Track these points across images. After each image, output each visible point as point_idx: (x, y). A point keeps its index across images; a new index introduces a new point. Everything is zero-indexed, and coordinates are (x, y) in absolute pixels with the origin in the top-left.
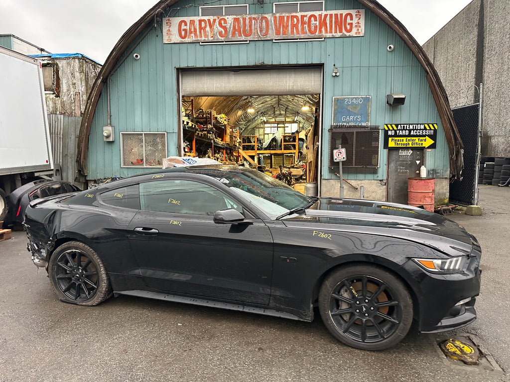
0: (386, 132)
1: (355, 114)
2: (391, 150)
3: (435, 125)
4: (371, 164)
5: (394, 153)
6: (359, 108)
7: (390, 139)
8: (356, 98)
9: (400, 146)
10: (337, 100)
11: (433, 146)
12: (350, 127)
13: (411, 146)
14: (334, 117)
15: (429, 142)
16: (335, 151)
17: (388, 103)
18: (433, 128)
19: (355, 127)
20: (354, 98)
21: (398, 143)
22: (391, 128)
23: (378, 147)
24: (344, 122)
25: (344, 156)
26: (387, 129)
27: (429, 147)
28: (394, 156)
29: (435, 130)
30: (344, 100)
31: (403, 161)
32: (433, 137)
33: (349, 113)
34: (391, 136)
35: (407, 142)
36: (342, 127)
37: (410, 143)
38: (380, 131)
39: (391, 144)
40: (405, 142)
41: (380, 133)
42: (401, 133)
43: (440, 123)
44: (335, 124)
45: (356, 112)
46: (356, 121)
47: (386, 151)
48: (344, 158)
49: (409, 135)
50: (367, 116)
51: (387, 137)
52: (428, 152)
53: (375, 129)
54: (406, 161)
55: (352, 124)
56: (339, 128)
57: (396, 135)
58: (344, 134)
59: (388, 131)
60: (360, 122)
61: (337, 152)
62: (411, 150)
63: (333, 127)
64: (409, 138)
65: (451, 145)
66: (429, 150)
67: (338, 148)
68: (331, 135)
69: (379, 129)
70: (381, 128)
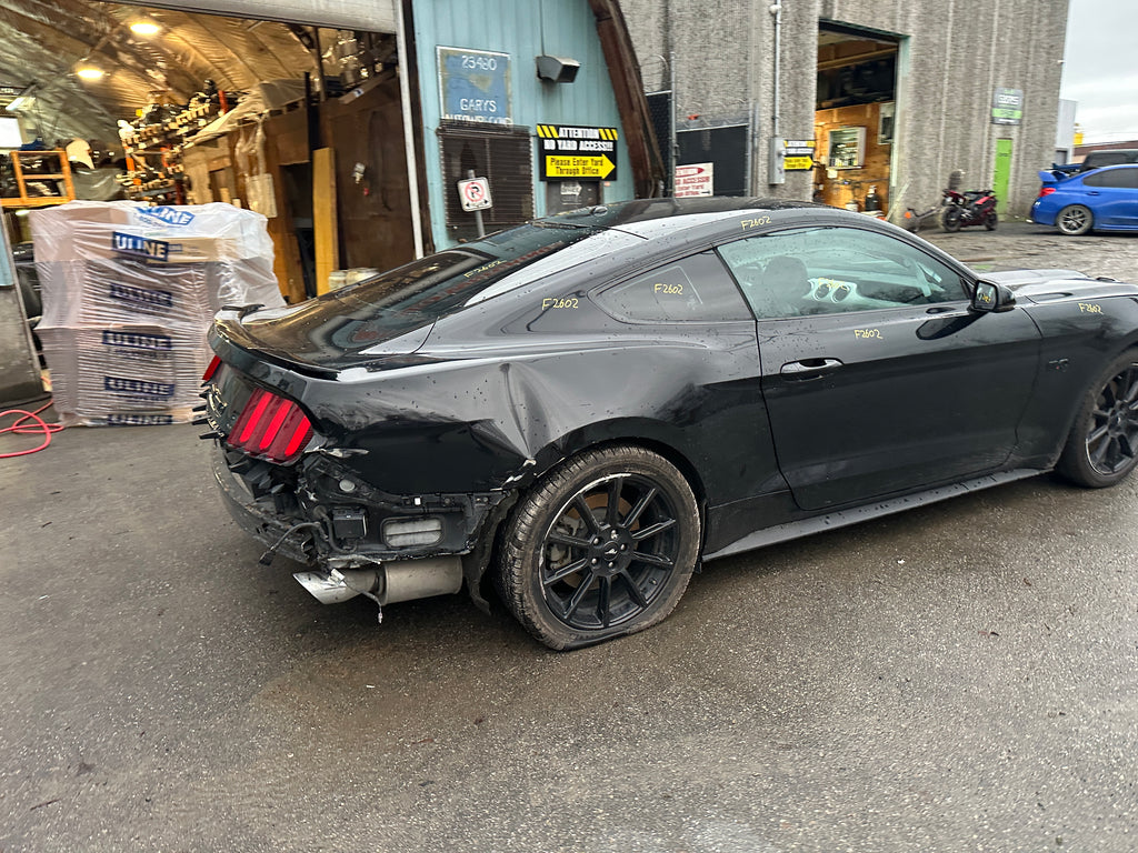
0: (541, 142)
1: (484, 97)
2: (553, 183)
3: (614, 132)
4: (520, 216)
5: (554, 190)
6: (490, 83)
7: (549, 158)
8: (483, 56)
9: (565, 175)
10: (446, 56)
11: (612, 176)
12: (478, 126)
13: (581, 175)
14: (445, 97)
15: (605, 168)
16: (463, 185)
17: (539, 76)
18: (611, 138)
19: (486, 126)
20: (480, 55)
21: (563, 167)
22: (548, 135)
23: (529, 177)
24: (465, 113)
25: (487, 196)
26: (542, 135)
27: (608, 179)
28: (554, 197)
29: (615, 142)
30: (458, 56)
32: (612, 156)
33: (474, 93)
34: (551, 153)
35: (574, 167)
36: (461, 124)
37: (580, 167)
38: (532, 140)
39: (552, 171)
40: (572, 167)
41: (532, 145)
42: (564, 147)
43: (620, 129)
44: (447, 117)
45: (486, 91)
46: (488, 114)
47: (543, 185)
48: (486, 202)
49: (578, 153)
50: (504, 103)
51: (543, 153)
52: (605, 189)
53: (522, 135)
55: (479, 119)
56: (457, 127)
57: (557, 152)
58: (466, 142)
59: (543, 139)
60: (496, 115)
61: (467, 187)
62: (581, 183)
63: (441, 124)
64: (578, 158)
65: (641, 172)
66: (607, 184)
67: (465, 177)
68: (444, 145)
69: (528, 136)
70: (532, 132)
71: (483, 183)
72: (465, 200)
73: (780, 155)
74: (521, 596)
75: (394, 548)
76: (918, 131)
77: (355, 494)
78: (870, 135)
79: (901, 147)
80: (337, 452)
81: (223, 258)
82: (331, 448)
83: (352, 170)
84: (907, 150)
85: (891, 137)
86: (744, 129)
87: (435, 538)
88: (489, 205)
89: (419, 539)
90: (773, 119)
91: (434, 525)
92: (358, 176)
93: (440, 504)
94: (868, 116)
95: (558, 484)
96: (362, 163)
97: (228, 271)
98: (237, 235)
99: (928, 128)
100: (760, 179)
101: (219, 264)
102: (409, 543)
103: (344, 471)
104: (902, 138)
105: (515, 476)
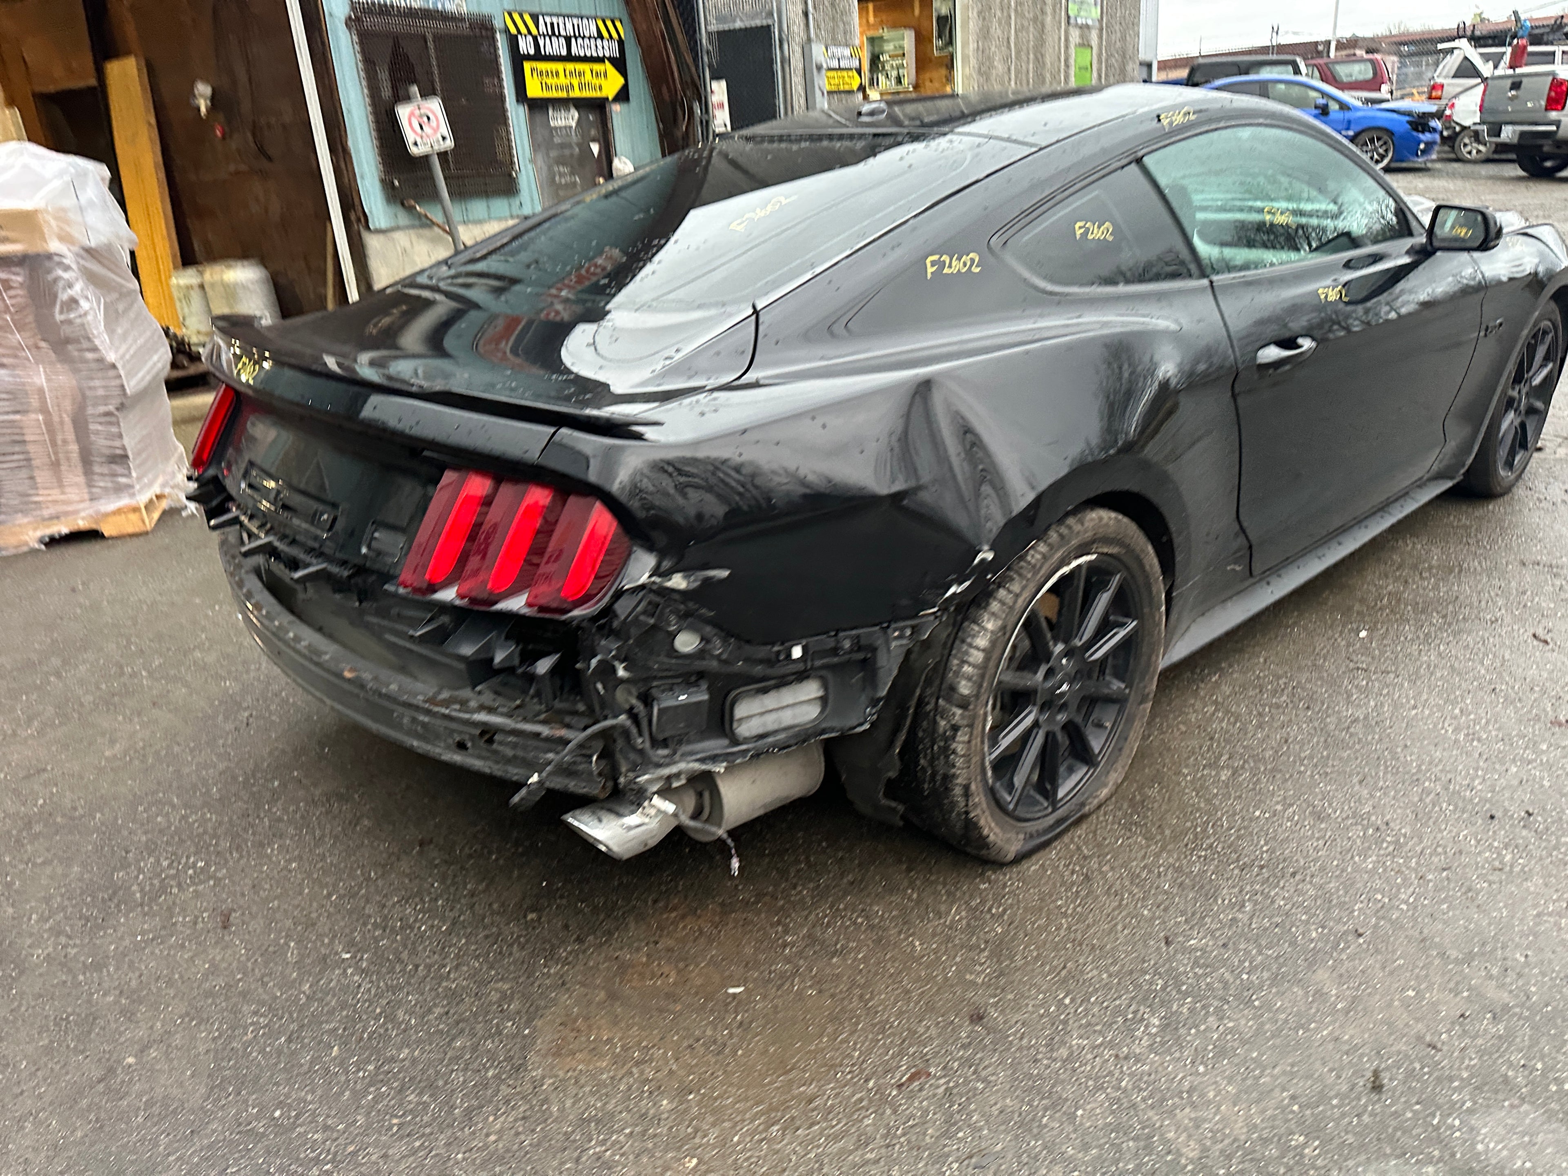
0: (513, 42)
2: (538, 107)
3: (618, 24)
4: (494, 161)
5: (539, 118)
7: (527, 66)
9: (553, 95)
11: (623, 95)
12: (412, 13)
13: (576, 94)
15: (613, 82)
16: (403, 112)
18: (615, 35)
19: (426, 14)
21: (549, 81)
22: (523, 30)
23: (502, 98)
25: (444, 129)
26: (513, 31)
27: (616, 99)
28: (541, 130)
29: (621, 42)
31: (562, 146)
32: (619, 64)
34: (529, 58)
35: (567, 82)
36: (385, 10)
37: (575, 82)
38: (498, 36)
39: (534, 90)
40: (562, 81)
41: (500, 45)
42: (549, 50)
43: (626, 19)
47: (522, 111)
48: (444, 138)
49: (569, 58)
51: (518, 60)
52: (615, 116)
53: (484, 29)
54: (569, 146)
56: (380, 15)
57: (538, 56)
58: (396, 40)
59: (515, 35)
61: (412, 114)
62: (577, 108)
63: (353, 8)
64: (570, 66)
65: (665, 90)
66: (616, 108)
67: (408, 98)
68: (361, 43)
69: (492, 30)
70: (498, 24)
71: (435, 106)
72: (410, 136)
73: (819, 68)
74: (966, 788)
75: (746, 740)
76: (985, 34)
77: (700, 654)
78: (921, 40)
79: (965, 58)
80: (678, 582)
81: (54, 246)
82: (667, 574)
83: (191, 93)
84: (973, 61)
85: (951, 42)
86: (767, 29)
87: (812, 712)
88: (449, 144)
89: (788, 718)
90: (806, 14)
91: (811, 690)
92: (203, 106)
93: (835, 651)
94: (917, 12)
95: (1016, 587)
96: (206, 80)
97: (67, 268)
98: (69, 202)
99: (996, 30)
100: (796, 107)
101: (49, 256)
102: (771, 727)
103: (685, 616)
104: (965, 45)
105: (960, 584)
